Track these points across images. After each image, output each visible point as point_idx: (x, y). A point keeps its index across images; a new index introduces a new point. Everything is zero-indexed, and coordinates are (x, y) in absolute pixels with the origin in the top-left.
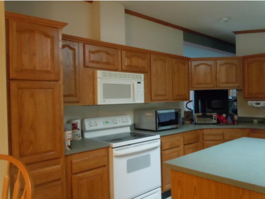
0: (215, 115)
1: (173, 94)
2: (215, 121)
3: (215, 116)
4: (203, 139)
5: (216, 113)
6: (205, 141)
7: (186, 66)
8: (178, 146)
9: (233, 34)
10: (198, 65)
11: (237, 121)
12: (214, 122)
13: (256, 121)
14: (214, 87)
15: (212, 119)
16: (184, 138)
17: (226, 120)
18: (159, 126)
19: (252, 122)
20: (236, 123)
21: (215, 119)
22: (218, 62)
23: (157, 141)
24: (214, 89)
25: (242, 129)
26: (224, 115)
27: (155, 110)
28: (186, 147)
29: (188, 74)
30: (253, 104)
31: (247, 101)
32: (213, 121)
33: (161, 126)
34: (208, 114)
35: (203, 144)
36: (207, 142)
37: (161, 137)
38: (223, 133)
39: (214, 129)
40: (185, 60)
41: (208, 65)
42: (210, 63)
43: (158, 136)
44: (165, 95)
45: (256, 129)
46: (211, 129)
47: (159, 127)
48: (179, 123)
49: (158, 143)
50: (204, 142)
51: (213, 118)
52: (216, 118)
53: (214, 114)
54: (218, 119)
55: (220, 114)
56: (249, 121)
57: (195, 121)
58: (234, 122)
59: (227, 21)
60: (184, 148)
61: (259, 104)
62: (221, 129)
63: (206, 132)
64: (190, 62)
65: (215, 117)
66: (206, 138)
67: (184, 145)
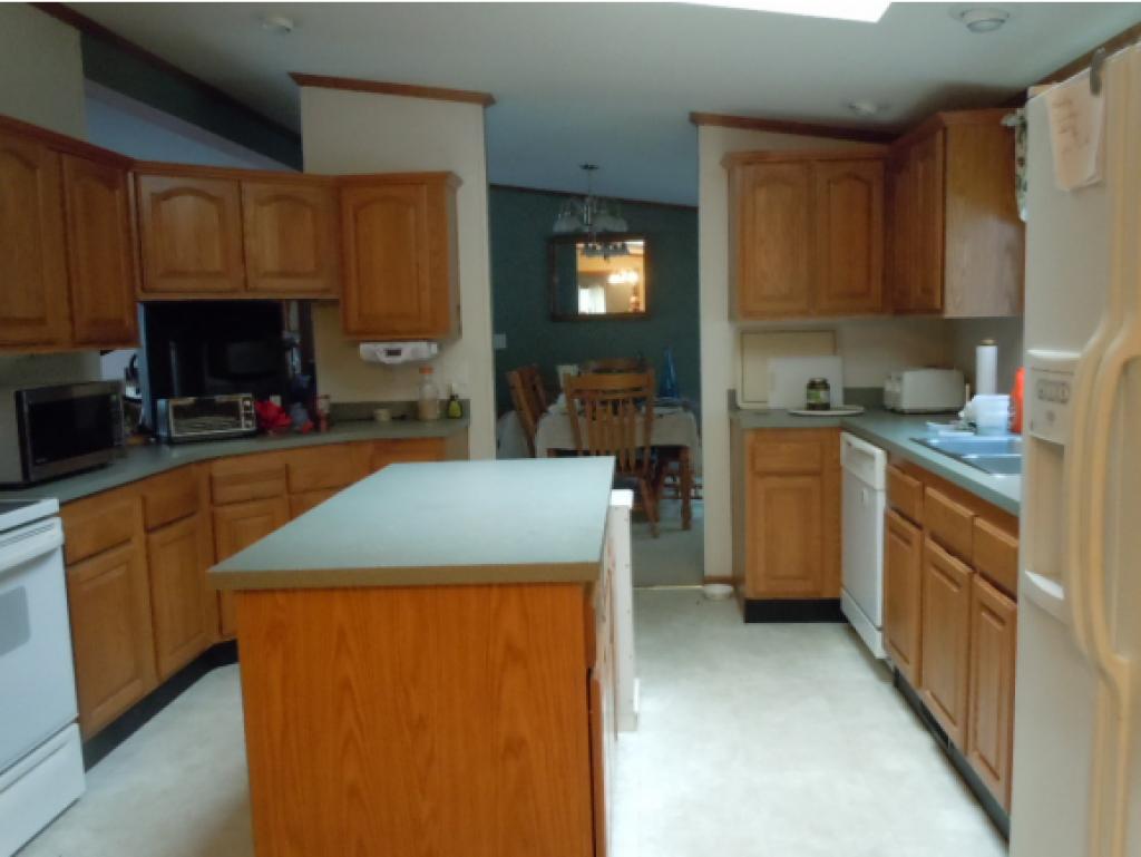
0: (245, 401)
1: (72, 319)
2: (250, 423)
3: (248, 403)
4: (212, 501)
5: (250, 395)
6: (222, 505)
7: (117, 193)
8: (127, 541)
9: (290, 82)
10: (167, 195)
11: (328, 417)
12: (244, 429)
13: (383, 415)
14: (234, 291)
15: (238, 418)
16: (144, 500)
17: (288, 415)
18: (38, 461)
19: (371, 419)
20: (323, 424)
21: (248, 416)
22: (247, 187)
23: (50, 527)
24: (235, 297)
25: (348, 443)
26: (276, 400)
27: (13, 391)
28: (156, 537)
29: (128, 230)
30: (378, 353)
31: (356, 344)
32: (239, 425)
33: (44, 460)
34: (221, 399)
35: (213, 517)
36: (228, 510)
37: (62, 505)
38: (287, 467)
39: (251, 454)
40: (112, 167)
41: (211, 199)
42: (215, 188)
43: (50, 505)
44: (41, 321)
45: (397, 441)
46: (237, 456)
47: (35, 464)
48: (116, 443)
49: (53, 535)
50: (219, 510)
51: (243, 412)
52: (253, 412)
53: (245, 399)
54: (258, 416)
55: (261, 398)
56: (361, 415)
57: (169, 432)
58: (316, 423)
59: (288, 30)
60: (147, 542)
61: (397, 353)
62: (275, 451)
63: (219, 470)
64: (130, 175)
65: (247, 408)
66: (223, 493)
67: (149, 530)
